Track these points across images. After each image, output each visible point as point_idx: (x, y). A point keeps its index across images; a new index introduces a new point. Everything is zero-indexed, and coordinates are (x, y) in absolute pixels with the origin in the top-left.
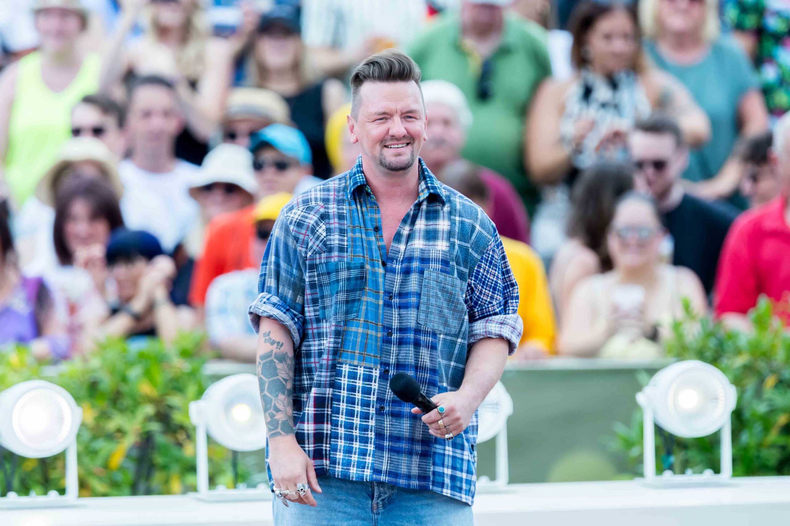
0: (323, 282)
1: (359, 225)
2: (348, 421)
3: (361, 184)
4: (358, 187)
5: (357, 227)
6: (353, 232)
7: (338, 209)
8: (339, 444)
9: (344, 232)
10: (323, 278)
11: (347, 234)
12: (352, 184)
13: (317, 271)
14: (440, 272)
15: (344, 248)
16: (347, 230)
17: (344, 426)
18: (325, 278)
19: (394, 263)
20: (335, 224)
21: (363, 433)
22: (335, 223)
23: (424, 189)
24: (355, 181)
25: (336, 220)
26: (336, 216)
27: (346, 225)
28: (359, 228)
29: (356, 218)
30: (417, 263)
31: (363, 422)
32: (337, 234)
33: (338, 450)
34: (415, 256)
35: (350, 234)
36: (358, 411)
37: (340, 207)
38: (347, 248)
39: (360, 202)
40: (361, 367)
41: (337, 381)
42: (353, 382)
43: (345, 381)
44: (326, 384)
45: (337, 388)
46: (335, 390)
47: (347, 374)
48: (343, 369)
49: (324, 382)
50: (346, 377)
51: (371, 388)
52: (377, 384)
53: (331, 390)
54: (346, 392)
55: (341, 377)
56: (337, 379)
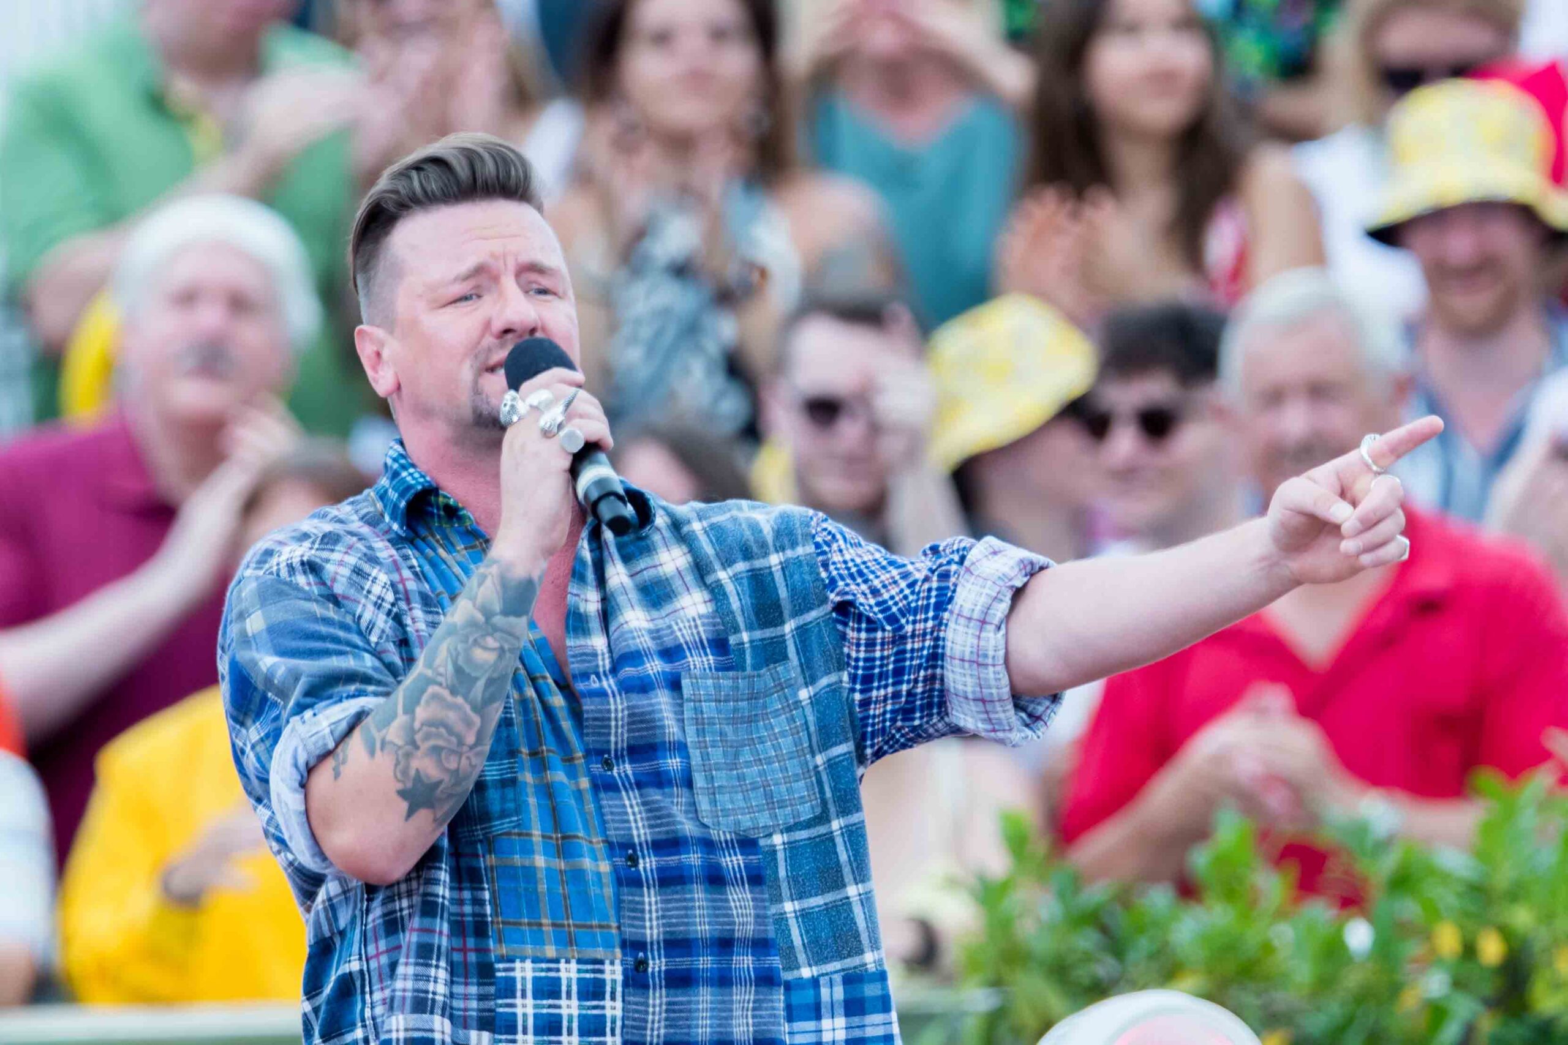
30: (657, 663)
32: (417, 608)
34: (641, 648)
40: (568, 962)
41: (501, 1010)
42: (549, 1006)
43: (526, 1008)
44: (465, 1017)
45: (503, 1030)
46: (497, 1037)
47: (530, 987)
48: (518, 974)
49: (461, 1013)
50: (529, 994)
51: (605, 1016)
52: (619, 1004)
53: (486, 1035)
54: (530, 1037)
55: (515, 998)
56: (501, 1005)
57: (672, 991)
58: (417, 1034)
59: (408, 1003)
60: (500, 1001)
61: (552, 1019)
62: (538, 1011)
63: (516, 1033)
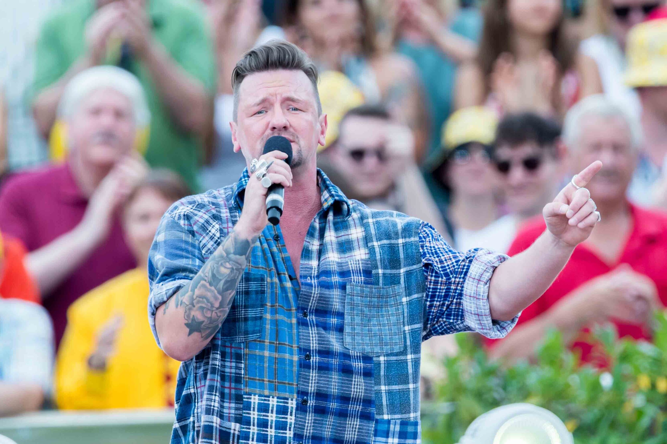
19: (309, 279)
20: (229, 229)
22: (229, 227)
23: (328, 198)
25: (230, 225)
30: (337, 277)
34: (332, 270)
37: (233, 214)
40: (273, 397)
41: (245, 415)
42: (264, 416)
43: (254, 415)
44: (229, 416)
45: (245, 423)
46: (242, 426)
47: (256, 407)
48: (252, 401)
49: (228, 415)
50: (256, 409)
51: (287, 422)
52: (293, 417)
53: (238, 425)
54: (256, 428)
55: (250, 410)
56: (245, 413)
57: (316, 415)
60: (244, 411)
61: (264, 421)
62: (259, 417)
63: (250, 425)
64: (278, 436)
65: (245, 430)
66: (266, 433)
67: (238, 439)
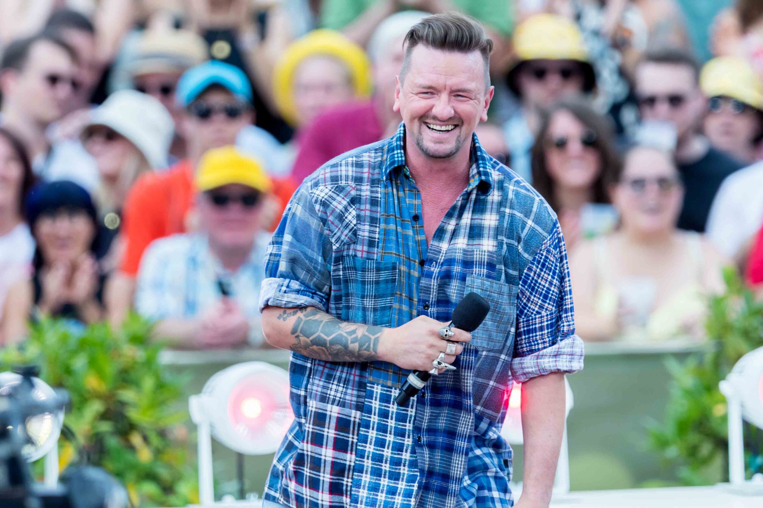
0: (349, 277)
1: (394, 214)
2: (377, 452)
3: (398, 165)
4: (395, 169)
5: (392, 217)
6: (387, 222)
7: (372, 192)
8: (363, 479)
9: (376, 221)
10: (349, 273)
11: (379, 225)
12: (388, 163)
13: (342, 264)
14: (485, 278)
15: (375, 241)
16: (380, 219)
17: (372, 457)
18: (351, 273)
19: (433, 266)
20: (367, 211)
21: (394, 467)
22: (366, 209)
23: (475, 175)
24: (392, 160)
25: (368, 207)
26: (368, 201)
27: (379, 213)
28: (394, 217)
29: (391, 204)
30: (460, 268)
31: (395, 454)
32: (367, 225)
33: (362, 487)
34: (457, 258)
35: (383, 226)
36: (390, 441)
37: (374, 189)
38: (378, 242)
39: (396, 184)
40: (395, 389)
41: (366, 403)
42: (385, 406)
43: (376, 404)
44: (351, 404)
45: (366, 412)
46: (363, 414)
47: (378, 396)
48: (375, 390)
49: (349, 402)
50: (378, 399)
51: (407, 414)
52: (414, 410)
53: (359, 413)
54: (376, 417)
55: (372, 399)
56: (367, 401)
57: (433, 408)
58: (320, 411)
59: (318, 397)
60: (366, 399)
61: (385, 412)
62: (380, 407)
63: (371, 414)
64: (397, 427)
65: (366, 418)
66: (386, 423)
67: (359, 427)
